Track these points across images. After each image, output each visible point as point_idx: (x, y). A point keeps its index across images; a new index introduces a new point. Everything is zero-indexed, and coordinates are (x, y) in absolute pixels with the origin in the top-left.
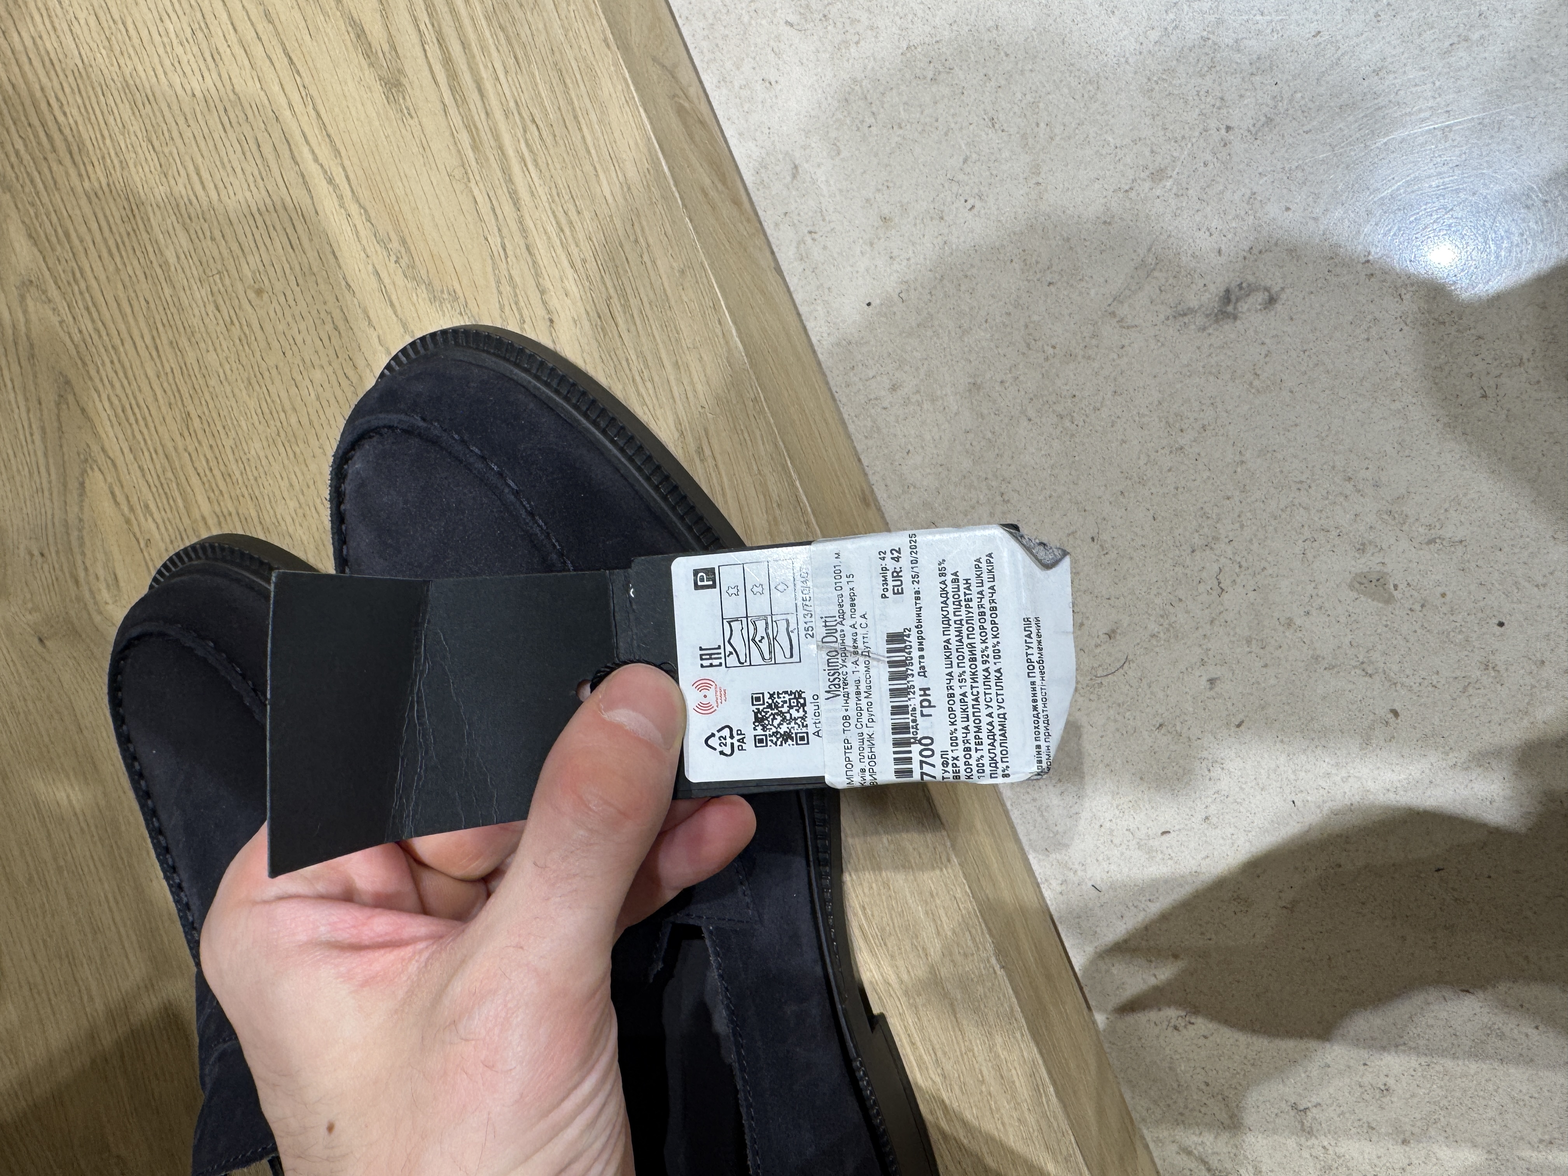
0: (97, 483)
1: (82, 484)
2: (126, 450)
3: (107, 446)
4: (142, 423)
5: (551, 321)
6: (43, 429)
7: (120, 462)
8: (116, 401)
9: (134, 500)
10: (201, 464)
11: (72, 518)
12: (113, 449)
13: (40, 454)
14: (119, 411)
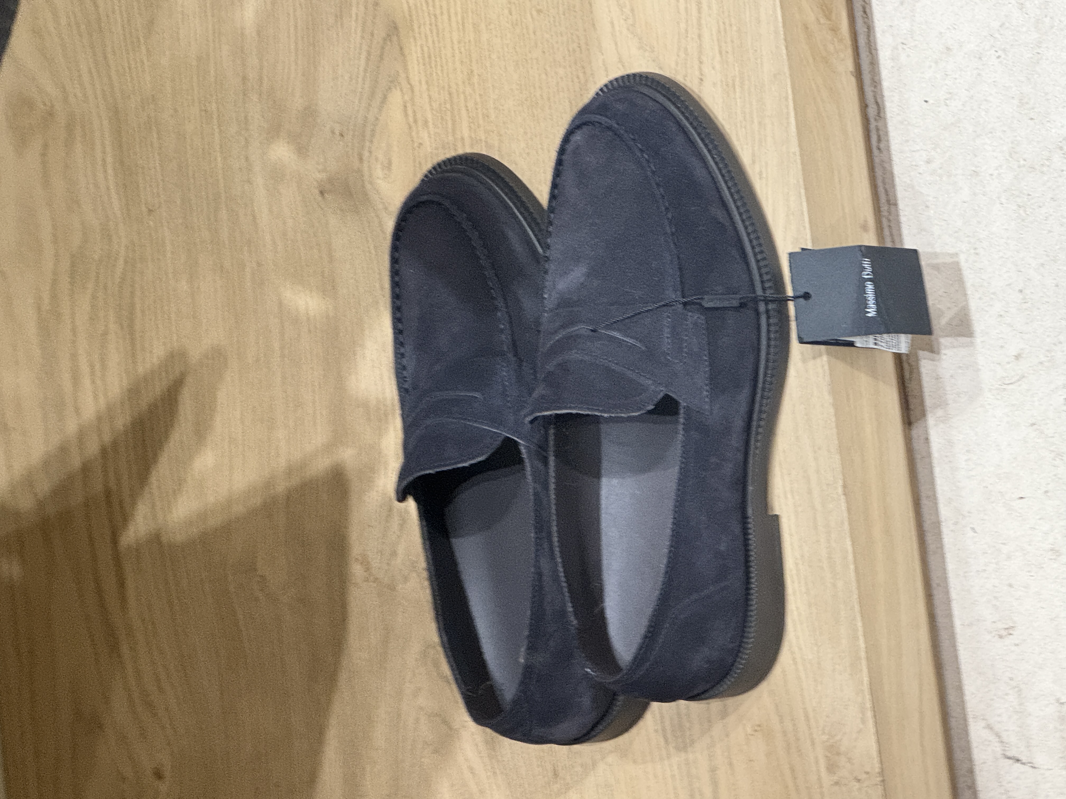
0: (396, 98)
1: (385, 97)
2: (423, 82)
3: (411, 76)
4: (439, 68)
5: (701, 80)
6: (369, 53)
7: (416, 89)
8: (426, 49)
9: (419, 116)
10: (471, 105)
11: (371, 117)
12: (415, 79)
13: (361, 69)
14: (426, 55)
